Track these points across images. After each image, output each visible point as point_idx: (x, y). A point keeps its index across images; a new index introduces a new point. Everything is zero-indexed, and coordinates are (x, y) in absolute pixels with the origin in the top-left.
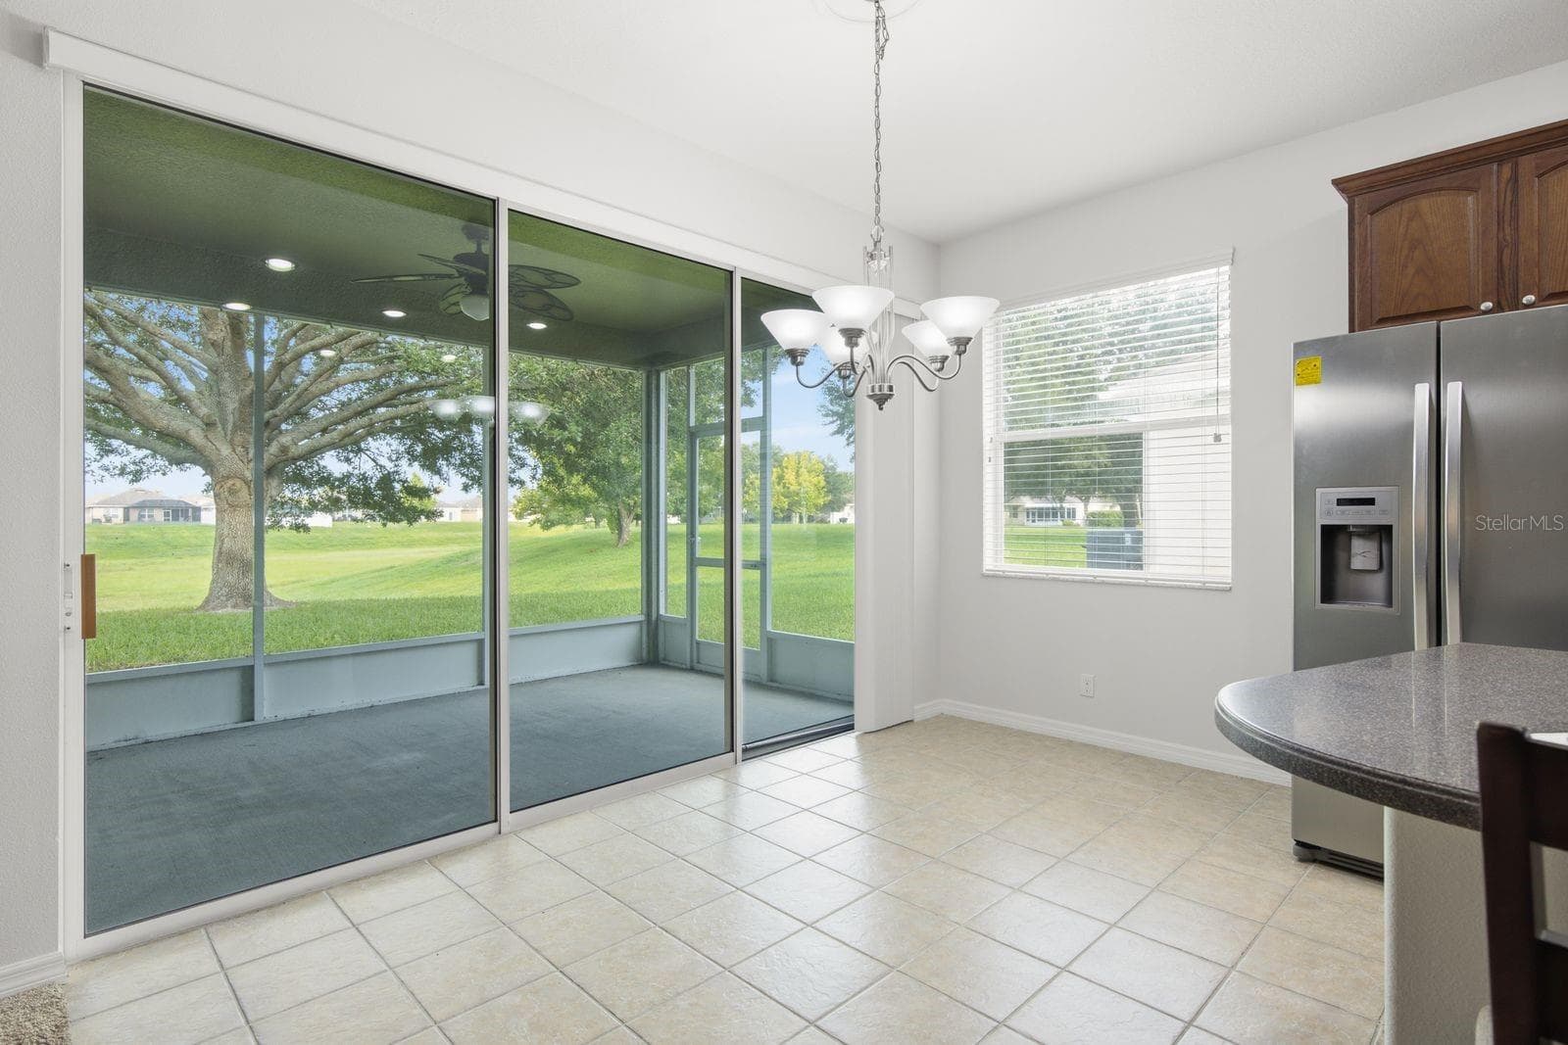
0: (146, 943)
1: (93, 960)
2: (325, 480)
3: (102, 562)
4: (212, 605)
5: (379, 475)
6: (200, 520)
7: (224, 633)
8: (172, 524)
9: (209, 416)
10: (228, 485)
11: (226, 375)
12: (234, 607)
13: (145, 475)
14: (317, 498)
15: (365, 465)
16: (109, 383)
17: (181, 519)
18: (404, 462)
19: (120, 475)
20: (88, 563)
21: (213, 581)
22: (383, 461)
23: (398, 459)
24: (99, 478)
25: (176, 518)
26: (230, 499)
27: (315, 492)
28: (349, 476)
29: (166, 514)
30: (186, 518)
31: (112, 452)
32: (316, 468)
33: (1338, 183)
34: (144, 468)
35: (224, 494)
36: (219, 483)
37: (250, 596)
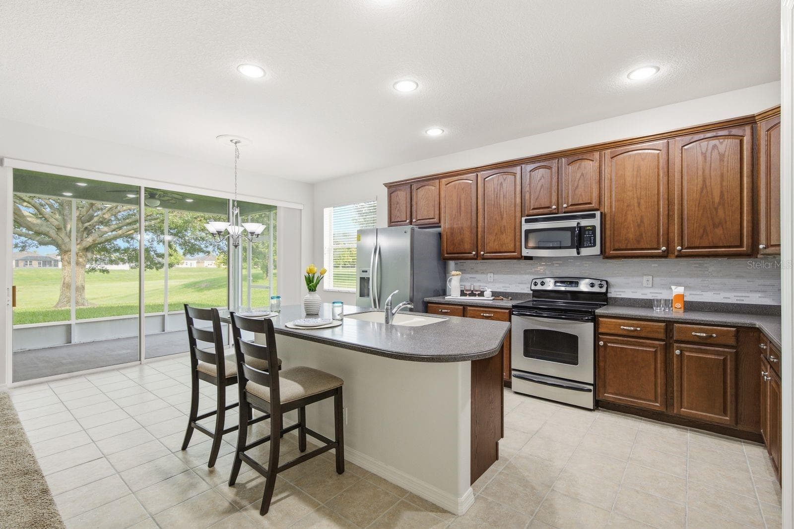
0: (30, 385)
1: (15, 388)
3: (18, 287)
4: (60, 305)
6: (58, 266)
8: (42, 268)
9: (59, 225)
11: (67, 207)
13: (27, 248)
14: (113, 258)
19: (14, 247)
20: (14, 288)
21: (60, 295)
22: (145, 242)
23: (152, 241)
25: (45, 264)
27: (112, 256)
28: (128, 248)
30: (51, 265)
32: (113, 245)
33: (386, 185)
34: (27, 245)
35: (66, 258)
36: (63, 253)
37: (77, 302)
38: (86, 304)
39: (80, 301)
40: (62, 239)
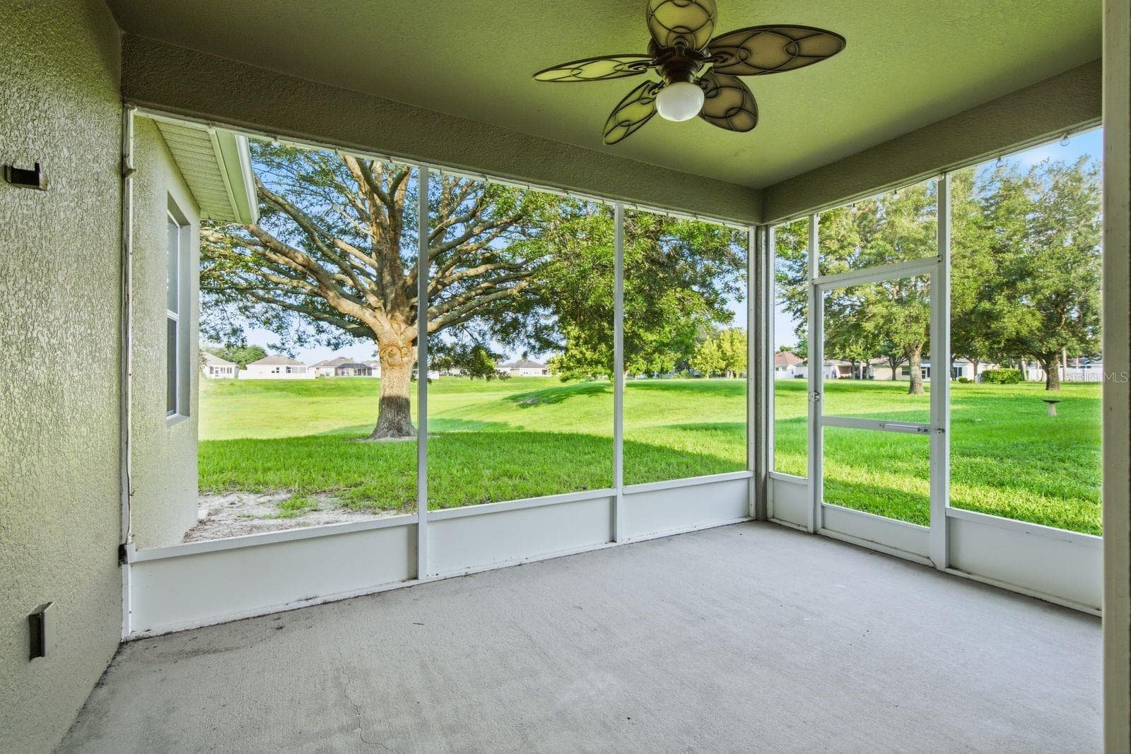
2: (442, 349)
4: (378, 434)
5: (473, 345)
7: (386, 460)
8: (358, 377)
10: (389, 351)
12: (393, 436)
14: (436, 361)
15: (466, 339)
16: (318, 280)
17: (362, 374)
18: (488, 336)
21: (379, 417)
22: (476, 335)
24: (313, 346)
25: (360, 374)
26: (390, 360)
27: (435, 357)
28: (456, 345)
29: (355, 371)
30: (365, 374)
31: (323, 331)
32: (436, 341)
34: (340, 341)
35: (386, 357)
36: (383, 349)
37: (401, 428)
38: (412, 433)
39: (404, 428)
40: (382, 326)
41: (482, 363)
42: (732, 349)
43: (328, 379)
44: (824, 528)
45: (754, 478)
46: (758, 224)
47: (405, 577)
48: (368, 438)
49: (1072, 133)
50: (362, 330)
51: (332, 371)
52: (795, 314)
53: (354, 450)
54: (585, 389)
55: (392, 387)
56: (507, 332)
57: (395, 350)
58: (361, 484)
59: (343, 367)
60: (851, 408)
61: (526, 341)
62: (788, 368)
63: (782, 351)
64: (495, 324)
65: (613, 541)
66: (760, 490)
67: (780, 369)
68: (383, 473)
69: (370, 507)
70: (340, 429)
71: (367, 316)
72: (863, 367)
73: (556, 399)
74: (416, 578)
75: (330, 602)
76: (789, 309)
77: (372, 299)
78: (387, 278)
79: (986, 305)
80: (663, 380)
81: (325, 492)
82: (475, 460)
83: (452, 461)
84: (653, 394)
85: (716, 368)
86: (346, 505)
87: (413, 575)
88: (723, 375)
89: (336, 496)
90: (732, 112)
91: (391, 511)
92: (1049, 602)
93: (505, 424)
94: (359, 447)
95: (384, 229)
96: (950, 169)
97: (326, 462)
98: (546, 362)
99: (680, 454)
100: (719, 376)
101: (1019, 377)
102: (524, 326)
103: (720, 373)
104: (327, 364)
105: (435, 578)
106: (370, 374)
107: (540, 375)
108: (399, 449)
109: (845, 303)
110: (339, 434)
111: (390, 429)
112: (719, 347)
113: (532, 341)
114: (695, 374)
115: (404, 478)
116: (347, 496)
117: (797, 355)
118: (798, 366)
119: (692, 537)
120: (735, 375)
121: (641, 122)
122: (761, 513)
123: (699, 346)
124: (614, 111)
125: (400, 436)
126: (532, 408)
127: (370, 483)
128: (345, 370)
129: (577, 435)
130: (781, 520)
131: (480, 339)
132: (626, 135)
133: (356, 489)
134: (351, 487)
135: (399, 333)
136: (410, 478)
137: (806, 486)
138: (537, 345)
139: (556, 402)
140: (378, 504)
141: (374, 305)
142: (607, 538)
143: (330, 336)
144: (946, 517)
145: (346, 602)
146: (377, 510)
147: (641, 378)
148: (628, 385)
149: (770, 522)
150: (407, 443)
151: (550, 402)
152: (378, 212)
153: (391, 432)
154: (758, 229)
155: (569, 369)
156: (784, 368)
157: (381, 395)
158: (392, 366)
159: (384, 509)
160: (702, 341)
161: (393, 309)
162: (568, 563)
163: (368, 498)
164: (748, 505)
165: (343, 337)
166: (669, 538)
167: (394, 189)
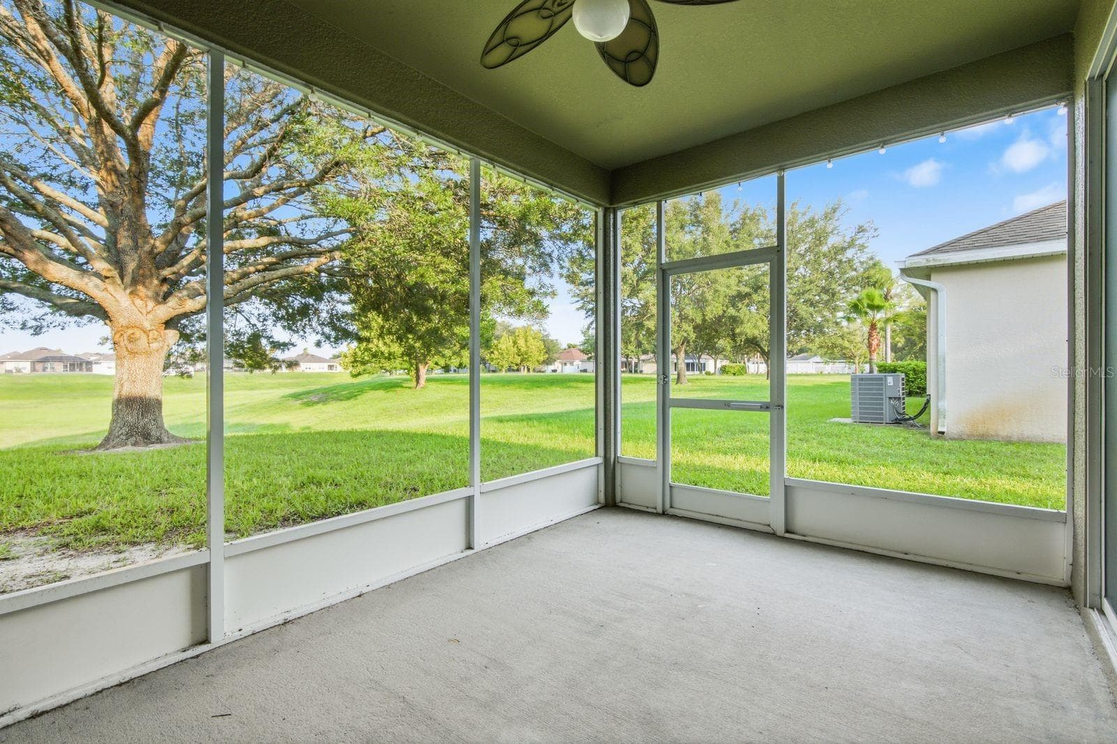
5: (250, 332)
7: (130, 477)
8: (69, 373)
10: (128, 334)
12: (135, 444)
17: (77, 370)
18: (270, 322)
19: (22, 329)
21: (113, 421)
22: (254, 321)
23: (265, 320)
25: (73, 369)
26: (130, 346)
29: (65, 367)
30: (81, 370)
31: (14, 308)
35: (124, 342)
36: (119, 332)
37: (149, 434)
38: (166, 439)
39: (153, 433)
40: (117, 301)
41: (264, 355)
42: (526, 345)
43: (19, 377)
44: (671, 507)
45: (603, 465)
46: (608, 206)
47: (185, 644)
48: (94, 449)
49: (888, 144)
50: (83, 306)
51: (26, 366)
52: (587, 312)
53: (73, 466)
54: (381, 384)
55: (134, 381)
56: (295, 318)
57: (138, 333)
58: (90, 512)
59: (45, 360)
60: (635, 397)
61: (319, 328)
62: (575, 363)
63: (569, 347)
64: (279, 309)
65: (469, 547)
66: (610, 475)
67: (568, 365)
68: (125, 494)
69: (108, 544)
70: (41, 441)
71: (92, 287)
72: (635, 363)
73: (348, 395)
74: (206, 641)
75: (47, 712)
76: (582, 308)
77: (101, 266)
78: (124, 241)
79: (732, 311)
80: (462, 375)
81: (23, 529)
82: (265, 468)
83: (233, 471)
84: (455, 389)
85: (512, 363)
86: (67, 546)
87: (201, 637)
88: (518, 370)
89: (44, 534)
90: (634, 56)
91: (145, 546)
92: (870, 553)
93: (286, 425)
94: (81, 462)
95: (120, 175)
96: (790, 166)
97: (24, 486)
98: (331, 357)
99: (508, 446)
100: (514, 370)
101: (743, 371)
102: (317, 312)
103: (516, 368)
104: (17, 357)
105: (237, 635)
106: (89, 370)
107: (326, 370)
108: (149, 461)
109: (627, 305)
110: (43, 447)
111: (132, 436)
112: (515, 343)
113: (327, 330)
114: (491, 369)
115: (163, 498)
116: (66, 531)
117: (582, 351)
118: (582, 361)
119: (552, 532)
120: (529, 370)
121: (532, 45)
122: (610, 499)
123: (496, 342)
124: (507, 17)
125: (147, 444)
126: (320, 405)
127: (104, 510)
128: (48, 365)
129: (387, 432)
130: (630, 504)
131: (259, 325)
132: (510, 59)
133: (79, 520)
134: (71, 518)
135: (144, 312)
136: (171, 498)
137: (656, 468)
138: (333, 334)
139: (348, 399)
140: (123, 537)
141: (104, 273)
142: (462, 545)
143: (27, 317)
144: (785, 486)
145: (79, 705)
146: (122, 547)
147: (438, 373)
148: (428, 380)
149: (618, 506)
150: (160, 452)
151: (339, 399)
152: (110, 150)
153: (132, 440)
154: (606, 211)
155: (364, 363)
156: (572, 364)
157: (116, 396)
158: (133, 353)
159: (134, 544)
160: (498, 338)
161: (135, 282)
162: (422, 583)
163: (104, 530)
164: (598, 491)
165: (49, 318)
166: (529, 536)
167: (138, 122)
